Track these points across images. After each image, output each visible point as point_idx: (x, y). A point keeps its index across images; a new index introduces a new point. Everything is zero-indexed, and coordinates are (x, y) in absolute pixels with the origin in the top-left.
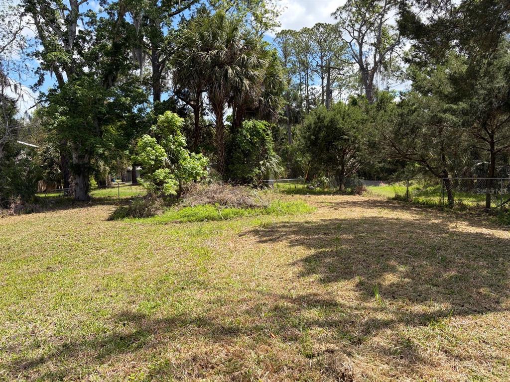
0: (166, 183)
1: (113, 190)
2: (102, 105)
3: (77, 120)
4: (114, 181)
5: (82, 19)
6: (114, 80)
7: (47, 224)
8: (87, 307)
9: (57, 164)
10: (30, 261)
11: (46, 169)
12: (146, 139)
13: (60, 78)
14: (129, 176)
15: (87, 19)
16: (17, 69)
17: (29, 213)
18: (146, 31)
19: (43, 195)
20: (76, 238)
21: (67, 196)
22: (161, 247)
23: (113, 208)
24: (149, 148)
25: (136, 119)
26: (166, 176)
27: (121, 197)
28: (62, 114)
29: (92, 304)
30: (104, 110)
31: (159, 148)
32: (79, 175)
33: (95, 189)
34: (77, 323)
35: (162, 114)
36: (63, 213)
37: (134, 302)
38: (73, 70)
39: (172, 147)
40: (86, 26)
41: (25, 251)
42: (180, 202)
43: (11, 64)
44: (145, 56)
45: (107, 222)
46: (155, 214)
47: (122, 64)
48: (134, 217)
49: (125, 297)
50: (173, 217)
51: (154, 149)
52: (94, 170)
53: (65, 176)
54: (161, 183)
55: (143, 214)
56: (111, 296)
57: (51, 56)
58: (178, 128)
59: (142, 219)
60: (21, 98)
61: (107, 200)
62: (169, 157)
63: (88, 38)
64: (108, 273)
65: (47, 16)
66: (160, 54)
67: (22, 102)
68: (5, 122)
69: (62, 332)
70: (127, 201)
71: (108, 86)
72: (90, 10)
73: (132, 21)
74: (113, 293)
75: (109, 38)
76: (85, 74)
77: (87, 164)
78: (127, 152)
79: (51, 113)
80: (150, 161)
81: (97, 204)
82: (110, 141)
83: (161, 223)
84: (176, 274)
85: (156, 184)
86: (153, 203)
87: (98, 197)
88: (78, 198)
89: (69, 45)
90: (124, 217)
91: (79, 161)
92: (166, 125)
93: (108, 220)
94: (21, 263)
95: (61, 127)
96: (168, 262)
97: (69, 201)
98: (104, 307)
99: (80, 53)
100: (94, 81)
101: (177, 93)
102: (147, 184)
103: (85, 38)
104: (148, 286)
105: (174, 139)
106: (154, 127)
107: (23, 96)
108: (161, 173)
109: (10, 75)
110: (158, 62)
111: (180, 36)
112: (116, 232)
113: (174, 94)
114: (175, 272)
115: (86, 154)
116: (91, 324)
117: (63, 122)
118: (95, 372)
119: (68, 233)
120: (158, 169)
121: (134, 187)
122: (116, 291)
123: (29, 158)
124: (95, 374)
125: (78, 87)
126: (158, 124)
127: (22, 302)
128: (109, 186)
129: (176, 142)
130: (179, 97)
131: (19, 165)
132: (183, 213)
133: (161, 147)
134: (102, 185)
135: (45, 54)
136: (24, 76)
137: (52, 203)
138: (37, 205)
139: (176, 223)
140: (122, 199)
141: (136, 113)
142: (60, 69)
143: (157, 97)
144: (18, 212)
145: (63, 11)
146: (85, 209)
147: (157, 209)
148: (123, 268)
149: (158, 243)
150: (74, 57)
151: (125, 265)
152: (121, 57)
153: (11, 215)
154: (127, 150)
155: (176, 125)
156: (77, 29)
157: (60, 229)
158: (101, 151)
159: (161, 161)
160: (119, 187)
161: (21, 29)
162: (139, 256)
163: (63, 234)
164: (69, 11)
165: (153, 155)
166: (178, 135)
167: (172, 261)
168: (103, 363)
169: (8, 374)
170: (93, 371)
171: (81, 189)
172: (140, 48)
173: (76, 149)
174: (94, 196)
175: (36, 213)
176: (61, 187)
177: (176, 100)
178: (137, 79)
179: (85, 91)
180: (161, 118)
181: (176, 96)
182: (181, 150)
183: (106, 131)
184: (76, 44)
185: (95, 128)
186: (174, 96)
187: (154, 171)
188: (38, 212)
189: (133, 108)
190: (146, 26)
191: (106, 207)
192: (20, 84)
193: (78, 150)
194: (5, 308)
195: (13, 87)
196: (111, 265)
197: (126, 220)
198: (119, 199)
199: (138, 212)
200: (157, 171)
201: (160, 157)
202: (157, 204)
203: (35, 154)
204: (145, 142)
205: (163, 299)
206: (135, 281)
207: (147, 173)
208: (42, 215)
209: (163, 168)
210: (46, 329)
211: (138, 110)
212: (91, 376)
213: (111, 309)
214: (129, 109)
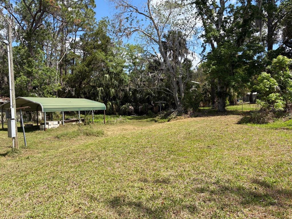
0: (277, 102)
1: (238, 106)
2: (235, 57)
3: (221, 67)
4: (238, 101)
5: (226, 10)
6: (243, 42)
7: (206, 123)
8: (232, 172)
9: (209, 92)
10: (199, 141)
11: (204, 95)
12: (263, 75)
13: (213, 45)
14: (248, 98)
15: (229, 10)
16: (193, 44)
17: (196, 117)
18: (265, 7)
19: (202, 108)
20: (221, 132)
21: (213, 109)
22: (275, 144)
23: (240, 117)
24: (265, 81)
25: (256, 63)
26: (277, 98)
27: (243, 111)
28: (213, 65)
29: (234, 171)
30: (236, 60)
31: (272, 80)
32: (220, 97)
33: (228, 106)
34: (227, 180)
35: (276, 58)
36: (213, 118)
37: (260, 176)
38: (220, 40)
39: (282, 79)
40: (228, 14)
41: (196, 136)
42: (287, 115)
43: (191, 43)
44: (263, 23)
45: (237, 125)
46: (268, 122)
47: (248, 31)
48: (253, 123)
49: (254, 172)
50: (281, 125)
51: (268, 81)
52: (229, 95)
53: (213, 98)
54: (273, 102)
55: (259, 121)
56: (245, 169)
57: (209, 35)
58: (286, 66)
59: (259, 125)
60: (194, 59)
61: (235, 112)
62: (279, 86)
63: (229, 21)
64: (241, 155)
65: (208, 14)
66: (274, 19)
67: (195, 61)
68: (187, 72)
69: (219, 183)
70: (248, 113)
71: (239, 45)
72: (230, 4)
73: (256, 3)
74: (246, 168)
75: (241, 17)
76: (226, 41)
77: (225, 91)
78: (249, 84)
79: (208, 65)
80: (266, 89)
81: (230, 114)
82: (239, 78)
83: (272, 128)
84: (289, 164)
85: (269, 103)
86: (267, 115)
87: (230, 110)
88: (220, 110)
89: (219, 27)
90: (247, 122)
91: (221, 90)
92: (278, 64)
93: (237, 124)
94: (195, 142)
95: (213, 72)
96: (282, 155)
97: (215, 112)
98: (242, 174)
99: (224, 30)
100: (231, 44)
101: (286, 42)
102: (263, 103)
103: (227, 21)
104: (269, 167)
105: (283, 73)
106: (269, 67)
107: (195, 58)
108: (273, 96)
109: (190, 48)
110: (272, 25)
111: (289, 4)
112: (243, 131)
113: (283, 44)
114: (287, 162)
115: (225, 86)
116: (235, 182)
117: (214, 69)
118: (241, 211)
119: (216, 129)
120: (271, 94)
121: (252, 105)
122: (247, 166)
123: (196, 89)
124: (241, 212)
125: (222, 49)
126: (272, 64)
127: (198, 162)
128: (236, 104)
129: (285, 75)
130: (286, 45)
131: (192, 93)
132: (289, 123)
133: (274, 79)
134: (232, 103)
135: (206, 34)
136: (196, 48)
137: (206, 113)
138: (200, 113)
139: (284, 129)
140: (244, 112)
141: (256, 59)
142: (213, 41)
143: (270, 47)
144: (191, 116)
145: (216, 9)
146: (224, 117)
147: (269, 119)
148: (250, 153)
149: (272, 141)
150: (221, 33)
151: (251, 152)
152: (248, 27)
153: (188, 117)
154: (249, 82)
155: (285, 64)
156: (223, 17)
157: (212, 126)
158: (233, 84)
159: (273, 88)
160: (242, 105)
161: (195, 24)
162: (260, 148)
163: (214, 129)
164: (219, 8)
165: (268, 85)
166: (286, 71)
167: (284, 154)
168: (245, 208)
169: (196, 197)
170: (240, 210)
171: (221, 105)
172: (261, 18)
173: (219, 83)
174: (228, 110)
175: (199, 117)
176: (210, 104)
177: (284, 48)
178: (257, 39)
179: (226, 50)
180: (275, 60)
181: (284, 45)
182: (288, 80)
183: (236, 72)
184: (222, 26)
185: (230, 71)
186: (283, 45)
187: (268, 95)
188: (200, 117)
189: (254, 57)
190: (265, 4)
191: (235, 116)
192: (194, 52)
193: (221, 84)
194: (191, 163)
195: (191, 54)
196: (242, 150)
197: (249, 124)
198: (242, 112)
199: (256, 120)
200: (270, 94)
201: (273, 86)
202: (269, 115)
203: (199, 87)
204: (263, 77)
205: (281, 178)
206: (259, 162)
207: (263, 96)
208: (202, 118)
209: (274, 93)
210: (211, 179)
211: (257, 58)
212: (238, 213)
213: (246, 177)
214: (251, 58)
